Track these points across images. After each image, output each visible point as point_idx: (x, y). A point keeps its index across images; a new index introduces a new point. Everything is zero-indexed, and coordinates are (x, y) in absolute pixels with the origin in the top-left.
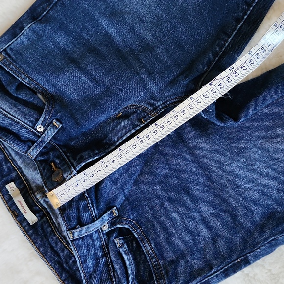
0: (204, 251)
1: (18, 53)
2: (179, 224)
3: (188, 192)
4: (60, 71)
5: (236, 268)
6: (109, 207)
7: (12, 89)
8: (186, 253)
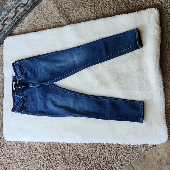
0: (30, 110)
1: (25, 63)
2: (30, 104)
3: (34, 100)
4: (29, 70)
5: (33, 115)
6: (23, 95)
7: (21, 68)
8: (28, 108)
